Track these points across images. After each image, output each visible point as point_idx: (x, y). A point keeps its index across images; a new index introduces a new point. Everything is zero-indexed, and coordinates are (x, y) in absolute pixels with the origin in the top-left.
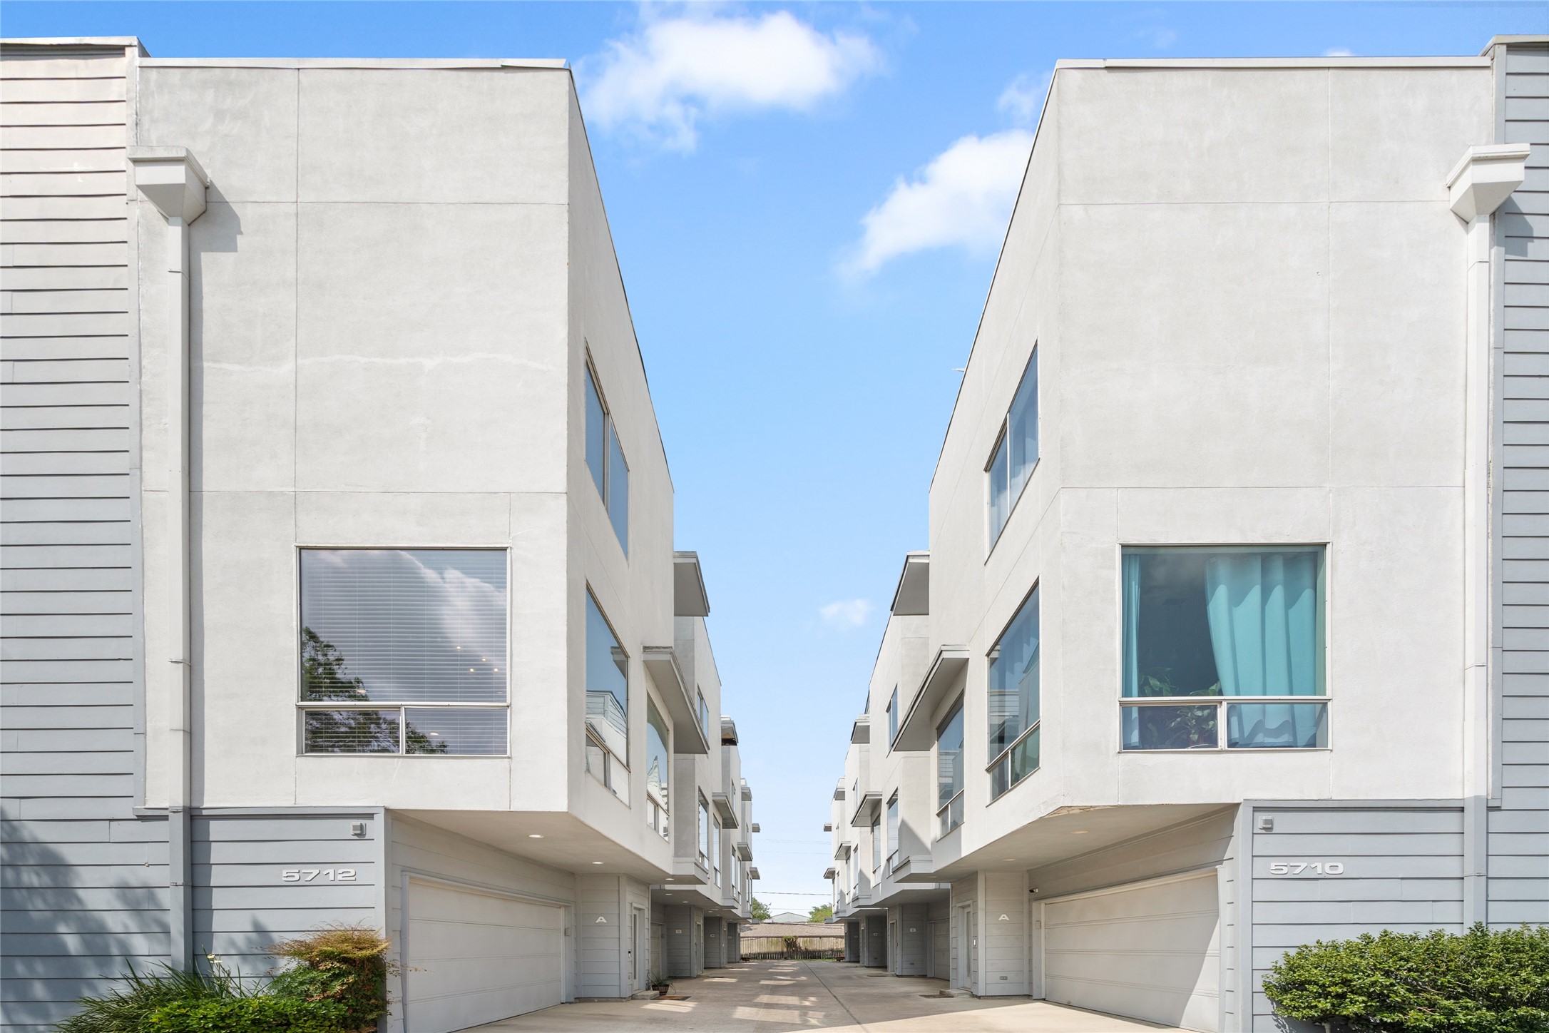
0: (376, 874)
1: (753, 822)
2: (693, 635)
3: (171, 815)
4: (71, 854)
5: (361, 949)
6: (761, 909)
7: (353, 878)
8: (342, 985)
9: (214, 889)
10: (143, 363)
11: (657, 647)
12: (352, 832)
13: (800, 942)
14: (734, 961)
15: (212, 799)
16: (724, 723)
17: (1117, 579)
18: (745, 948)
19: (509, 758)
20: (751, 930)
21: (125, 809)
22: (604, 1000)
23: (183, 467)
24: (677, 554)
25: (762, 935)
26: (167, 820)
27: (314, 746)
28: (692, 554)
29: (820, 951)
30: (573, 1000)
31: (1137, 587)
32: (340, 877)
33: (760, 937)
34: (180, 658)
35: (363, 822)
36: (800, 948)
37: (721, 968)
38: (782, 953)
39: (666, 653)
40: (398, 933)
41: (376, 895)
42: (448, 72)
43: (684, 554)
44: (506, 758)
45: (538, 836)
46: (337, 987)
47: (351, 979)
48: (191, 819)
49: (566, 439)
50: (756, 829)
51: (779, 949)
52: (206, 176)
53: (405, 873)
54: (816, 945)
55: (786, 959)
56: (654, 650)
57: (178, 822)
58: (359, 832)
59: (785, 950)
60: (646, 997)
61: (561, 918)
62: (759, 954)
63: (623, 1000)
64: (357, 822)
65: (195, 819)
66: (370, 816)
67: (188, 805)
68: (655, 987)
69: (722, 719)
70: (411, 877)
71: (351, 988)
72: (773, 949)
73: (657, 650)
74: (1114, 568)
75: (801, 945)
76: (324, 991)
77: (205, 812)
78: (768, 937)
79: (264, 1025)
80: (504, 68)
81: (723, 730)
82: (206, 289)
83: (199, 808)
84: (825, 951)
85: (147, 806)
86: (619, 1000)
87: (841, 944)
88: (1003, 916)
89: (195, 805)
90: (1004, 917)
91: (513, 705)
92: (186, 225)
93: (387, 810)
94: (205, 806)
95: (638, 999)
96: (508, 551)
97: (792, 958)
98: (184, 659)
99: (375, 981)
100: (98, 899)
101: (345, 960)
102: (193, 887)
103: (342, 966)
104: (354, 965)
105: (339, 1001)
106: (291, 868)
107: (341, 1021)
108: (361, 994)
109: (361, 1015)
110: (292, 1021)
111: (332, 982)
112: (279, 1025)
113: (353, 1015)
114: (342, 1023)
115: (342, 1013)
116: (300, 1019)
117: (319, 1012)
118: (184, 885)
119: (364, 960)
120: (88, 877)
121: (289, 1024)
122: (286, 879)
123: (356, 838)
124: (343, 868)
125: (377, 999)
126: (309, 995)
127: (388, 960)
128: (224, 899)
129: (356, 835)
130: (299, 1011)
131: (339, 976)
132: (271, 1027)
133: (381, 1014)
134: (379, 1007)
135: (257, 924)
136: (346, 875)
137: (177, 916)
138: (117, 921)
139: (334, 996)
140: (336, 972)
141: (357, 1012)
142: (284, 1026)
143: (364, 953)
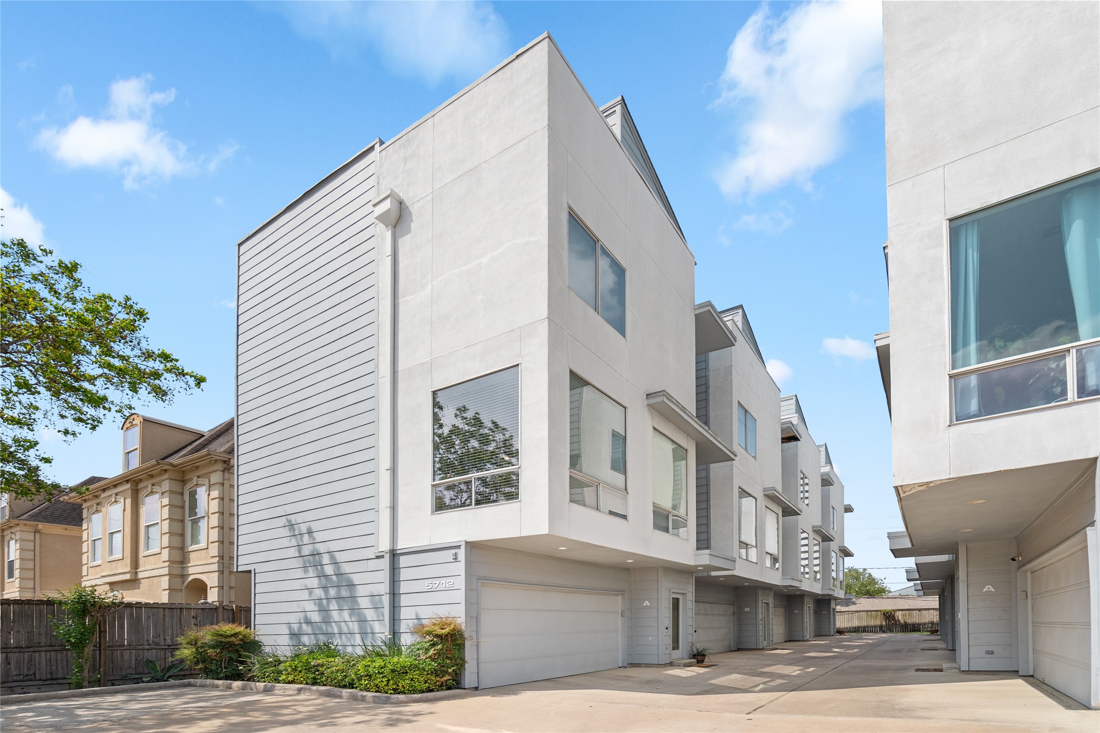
0: (460, 582)
1: (845, 504)
2: (731, 361)
3: (385, 554)
4: (356, 579)
5: (443, 629)
6: (876, 583)
7: (452, 586)
8: (434, 650)
9: (402, 595)
10: (380, 309)
11: (655, 393)
12: (452, 558)
13: (899, 616)
14: (828, 634)
15: (401, 545)
16: (783, 424)
17: (944, 255)
18: (841, 622)
19: (520, 501)
20: (855, 604)
21: (371, 553)
22: (648, 665)
23: (391, 362)
24: (696, 307)
25: (861, 609)
26: (384, 557)
27: (440, 507)
28: (707, 303)
29: (919, 624)
30: (626, 665)
31: (975, 253)
32: (447, 585)
33: (860, 611)
34: (389, 468)
35: (456, 550)
36: (899, 621)
37: (804, 641)
38: (881, 627)
39: (661, 396)
40: (475, 618)
41: (460, 596)
42: (493, 76)
43: (702, 306)
44: (518, 502)
45: (564, 548)
46: (431, 652)
47: (439, 647)
48: (394, 556)
49: (547, 282)
50: (848, 509)
51: (878, 623)
52: (400, 196)
53: (478, 581)
54: (915, 619)
55: (884, 632)
56: (653, 395)
57: (387, 557)
58: (454, 557)
59: (884, 623)
60: (680, 665)
61: (618, 603)
62: (859, 627)
63: (661, 666)
64: (454, 551)
65: (394, 555)
66: (459, 547)
67: (392, 548)
68: (694, 656)
69: (783, 421)
70: (482, 583)
71: (439, 653)
72: (872, 623)
73: (655, 395)
74: (942, 245)
75: (900, 618)
76: (426, 653)
77: (398, 552)
78: (867, 611)
79: (397, 673)
80: (517, 56)
81: (783, 430)
82: (400, 259)
83: (396, 550)
84: (925, 624)
85: (379, 551)
86: (658, 666)
87: (934, 617)
88: (987, 587)
89: (395, 548)
90: (989, 588)
91: (522, 466)
92: (394, 228)
93: (467, 543)
94: (398, 548)
95: (675, 666)
96: (520, 365)
97: (891, 631)
98: (390, 467)
99: (454, 648)
100: (364, 603)
101: (437, 636)
102: (394, 594)
103: (435, 639)
104: (442, 639)
105: (433, 660)
106: (430, 581)
107: (434, 672)
108: (445, 656)
109: (445, 669)
110: (408, 671)
111: (431, 648)
112: (403, 673)
113: (441, 669)
114: (435, 673)
115: (433, 667)
116: (412, 670)
117: (421, 666)
118: (390, 593)
119: (447, 635)
120: (361, 591)
121: (407, 672)
122: (427, 588)
123: (454, 561)
124: (449, 579)
125: (456, 660)
126: (419, 656)
127: (466, 635)
128: (404, 600)
129: (454, 559)
130: (411, 665)
131: (434, 645)
132: (399, 674)
133: (459, 669)
134: (457, 665)
135: (417, 615)
136: (450, 583)
137: (386, 611)
138: (370, 615)
139: (430, 657)
140: (432, 643)
141: (443, 667)
142: (405, 673)
143: (443, 631)
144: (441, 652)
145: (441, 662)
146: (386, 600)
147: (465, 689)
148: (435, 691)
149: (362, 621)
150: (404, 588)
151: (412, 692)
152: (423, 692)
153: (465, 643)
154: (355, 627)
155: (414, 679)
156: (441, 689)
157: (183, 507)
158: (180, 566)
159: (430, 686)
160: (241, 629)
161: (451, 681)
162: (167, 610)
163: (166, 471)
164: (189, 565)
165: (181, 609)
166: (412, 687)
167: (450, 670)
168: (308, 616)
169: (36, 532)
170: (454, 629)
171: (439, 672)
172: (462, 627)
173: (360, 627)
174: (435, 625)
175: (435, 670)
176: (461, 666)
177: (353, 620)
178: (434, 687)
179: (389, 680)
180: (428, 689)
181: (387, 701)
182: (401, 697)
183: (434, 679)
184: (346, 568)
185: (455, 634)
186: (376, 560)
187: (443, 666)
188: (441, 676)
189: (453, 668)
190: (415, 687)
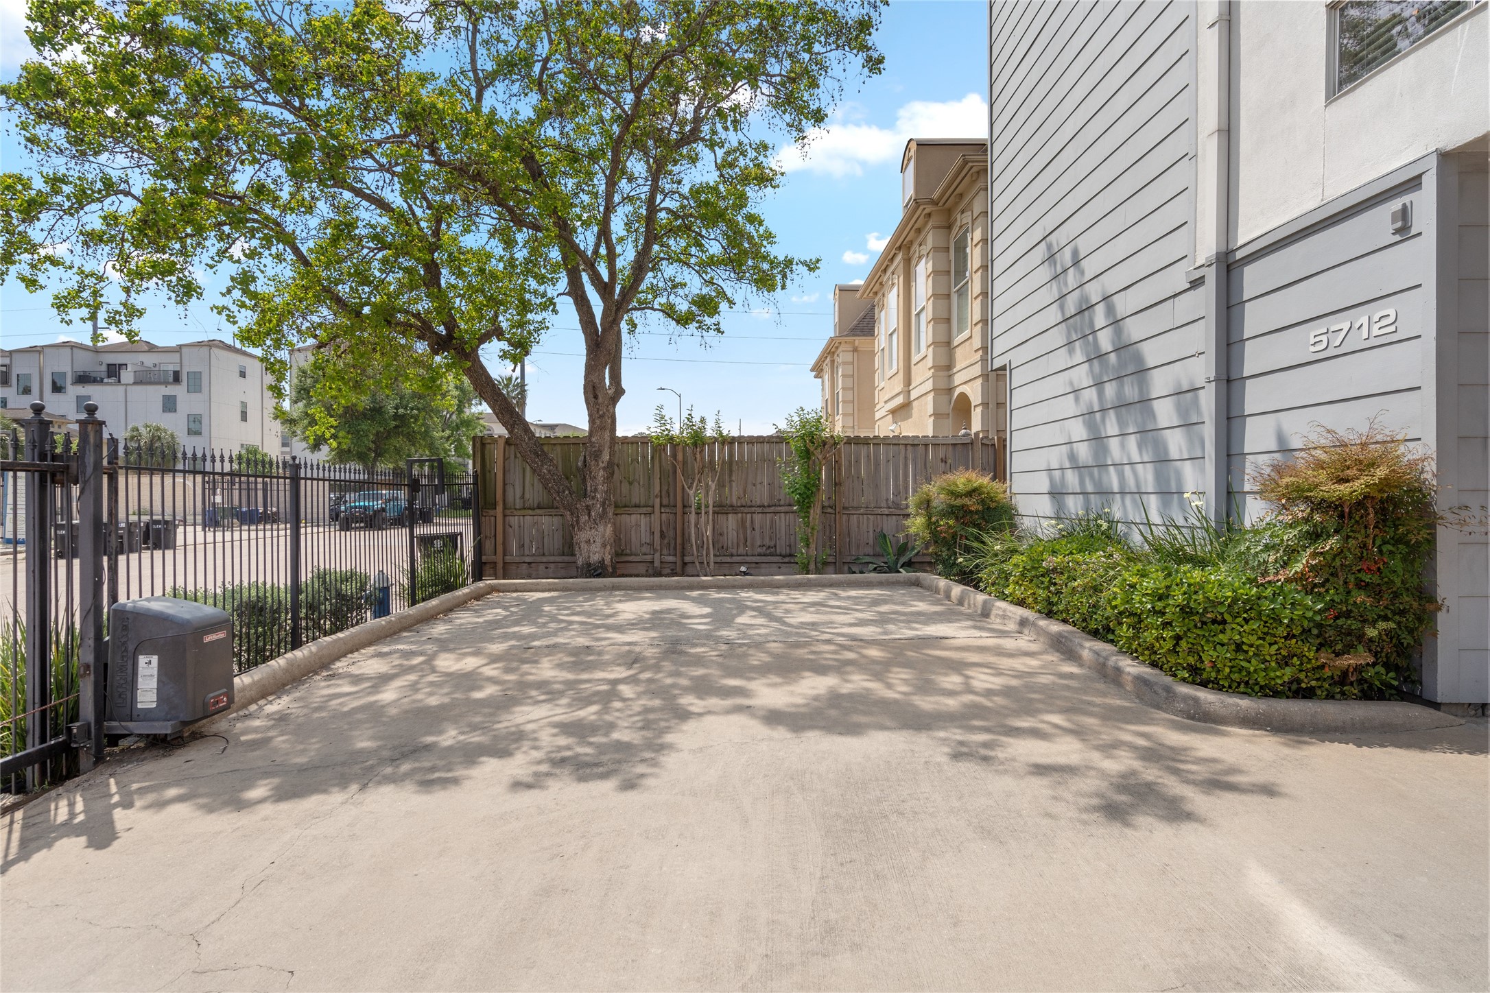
0: (1423, 310)
3: (1207, 271)
4: (1151, 352)
7: (1392, 328)
8: (1315, 555)
9: (1249, 380)
12: (1392, 228)
15: (1245, 234)
26: (1204, 281)
32: (1375, 331)
34: (1216, 18)
35: (1406, 199)
46: (1304, 560)
47: (1332, 543)
48: (1228, 271)
57: (1212, 277)
58: (1399, 224)
64: (1396, 205)
65: (1228, 267)
66: (1414, 183)
67: (1223, 249)
71: (1330, 566)
76: (1285, 565)
77: (1239, 255)
79: (1196, 618)
83: (1232, 250)
85: (1197, 264)
89: (1232, 246)
93: (1442, 156)
94: (1240, 243)
98: (1220, 14)
99: (1391, 552)
100: (1165, 413)
101: (1321, 505)
102: (1228, 381)
103: (1317, 517)
104: (1342, 516)
105: (1309, 590)
106: (1319, 327)
107: (1315, 631)
108: (1352, 579)
109: (1355, 625)
110: (1227, 616)
111: (1305, 548)
112: (1214, 622)
113: (1340, 622)
114: (1318, 636)
115: (1309, 614)
116: (1238, 615)
117: (1267, 606)
118: (1217, 380)
119: (1360, 504)
120: (1160, 383)
121: (1224, 622)
122: (1313, 349)
123: (1398, 238)
124: (1378, 311)
125: (1396, 595)
126: (1265, 573)
127: (1441, 505)
128: (1255, 397)
129: (1397, 232)
130: (1235, 600)
131: (1315, 535)
132: (1204, 623)
133: (1411, 631)
134: (1402, 613)
135: (1281, 438)
136: (1384, 323)
137: (1209, 431)
138: (1176, 443)
139: (1300, 578)
140: (1306, 528)
141: (1348, 617)
142: (1219, 623)
143: (1344, 489)
144: (1338, 563)
145: (1337, 599)
146: (1208, 401)
147: (1436, 706)
148: (1319, 698)
149: (1162, 461)
150: (1254, 358)
151: (1242, 688)
152: (1276, 694)
153: (1434, 536)
154: (1147, 476)
155: (1245, 648)
156: (1343, 693)
157: (949, 272)
158: (945, 373)
159: (1302, 676)
160: (984, 481)
161: (1379, 668)
162: (909, 447)
163: (929, 215)
164: (955, 370)
165: (926, 445)
166: (1240, 671)
167: (1371, 632)
168: (1075, 451)
169: (855, 350)
170: (1385, 483)
171: (1330, 633)
172: (1425, 475)
173: (1159, 476)
174: (1320, 465)
175: (1319, 626)
176: (1420, 619)
177: (1146, 460)
178: (1314, 683)
179: (1178, 638)
180: (1294, 687)
181: (1164, 701)
182: (1207, 697)
183: (1311, 655)
184: (1135, 329)
185: (1396, 502)
186: (1192, 292)
187: (1348, 615)
188: (1339, 647)
189: (1382, 625)
190: (1249, 673)
